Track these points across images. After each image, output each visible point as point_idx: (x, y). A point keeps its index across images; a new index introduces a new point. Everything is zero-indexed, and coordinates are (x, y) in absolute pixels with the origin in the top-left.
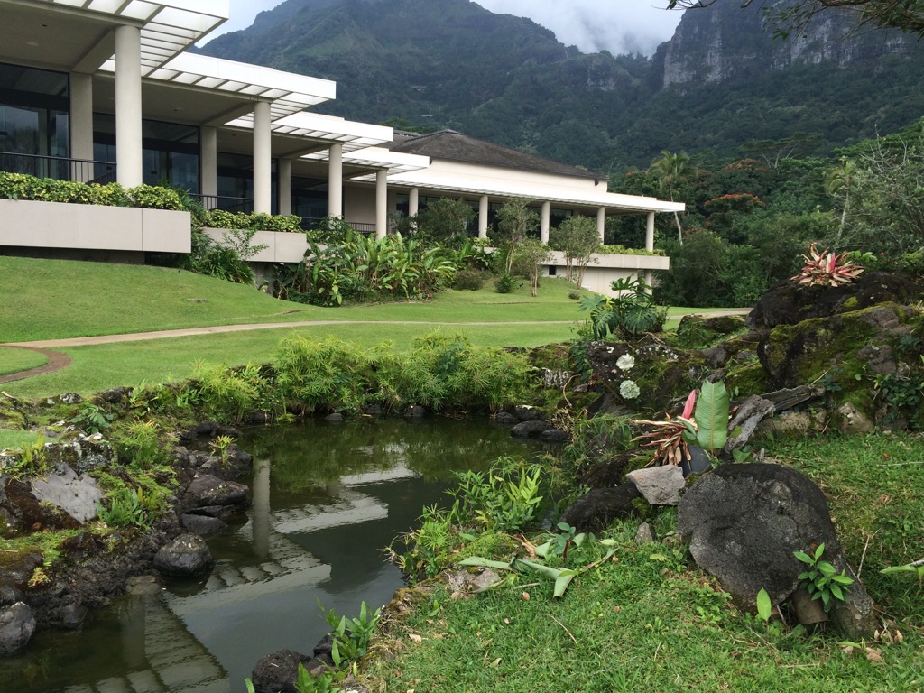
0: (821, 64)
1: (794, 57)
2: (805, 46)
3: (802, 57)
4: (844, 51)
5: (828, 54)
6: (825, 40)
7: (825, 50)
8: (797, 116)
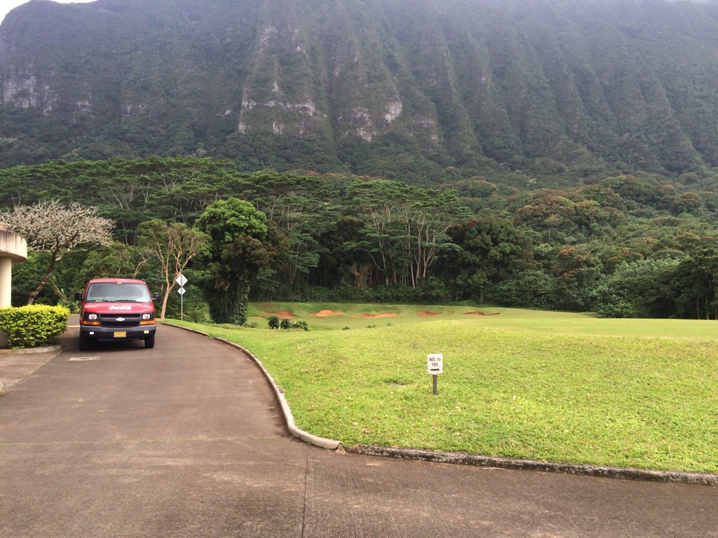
0: (28, 109)
1: (6, 99)
2: (15, 93)
3: (14, 100)
4: (46, 103)
5: (33, 102)
6: (31, 91)
7: (31, 99)
8: (10, 146)
